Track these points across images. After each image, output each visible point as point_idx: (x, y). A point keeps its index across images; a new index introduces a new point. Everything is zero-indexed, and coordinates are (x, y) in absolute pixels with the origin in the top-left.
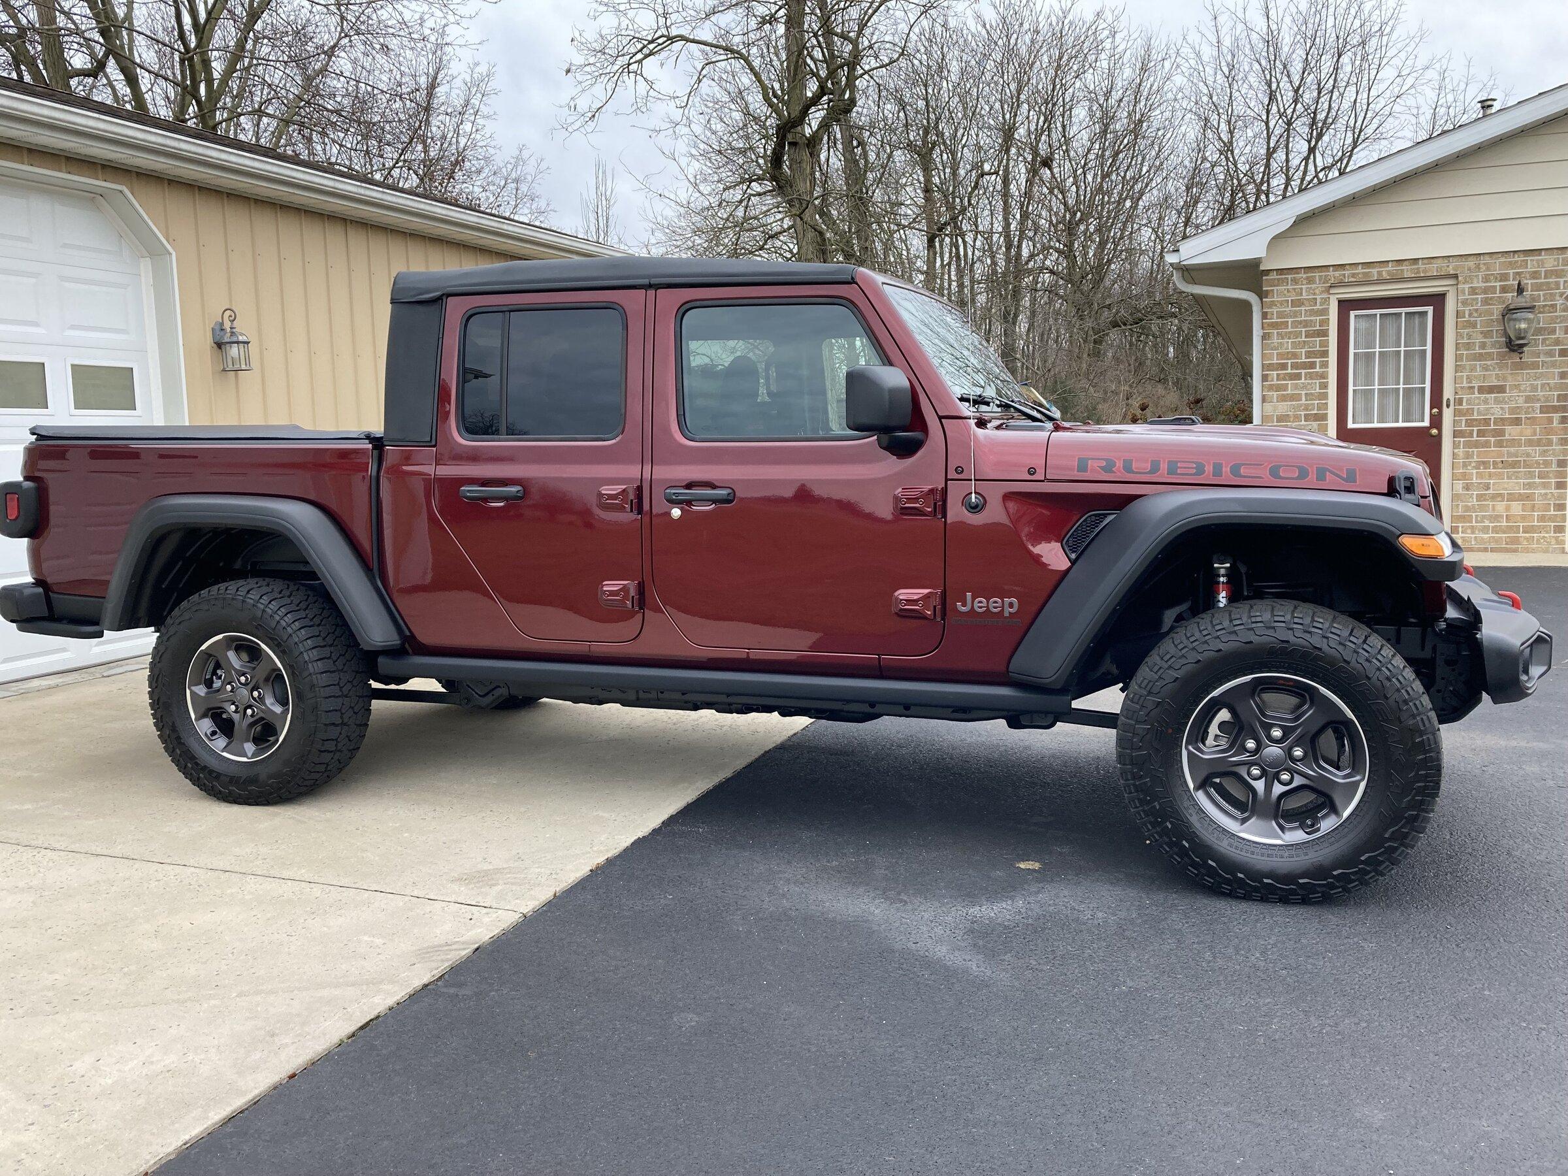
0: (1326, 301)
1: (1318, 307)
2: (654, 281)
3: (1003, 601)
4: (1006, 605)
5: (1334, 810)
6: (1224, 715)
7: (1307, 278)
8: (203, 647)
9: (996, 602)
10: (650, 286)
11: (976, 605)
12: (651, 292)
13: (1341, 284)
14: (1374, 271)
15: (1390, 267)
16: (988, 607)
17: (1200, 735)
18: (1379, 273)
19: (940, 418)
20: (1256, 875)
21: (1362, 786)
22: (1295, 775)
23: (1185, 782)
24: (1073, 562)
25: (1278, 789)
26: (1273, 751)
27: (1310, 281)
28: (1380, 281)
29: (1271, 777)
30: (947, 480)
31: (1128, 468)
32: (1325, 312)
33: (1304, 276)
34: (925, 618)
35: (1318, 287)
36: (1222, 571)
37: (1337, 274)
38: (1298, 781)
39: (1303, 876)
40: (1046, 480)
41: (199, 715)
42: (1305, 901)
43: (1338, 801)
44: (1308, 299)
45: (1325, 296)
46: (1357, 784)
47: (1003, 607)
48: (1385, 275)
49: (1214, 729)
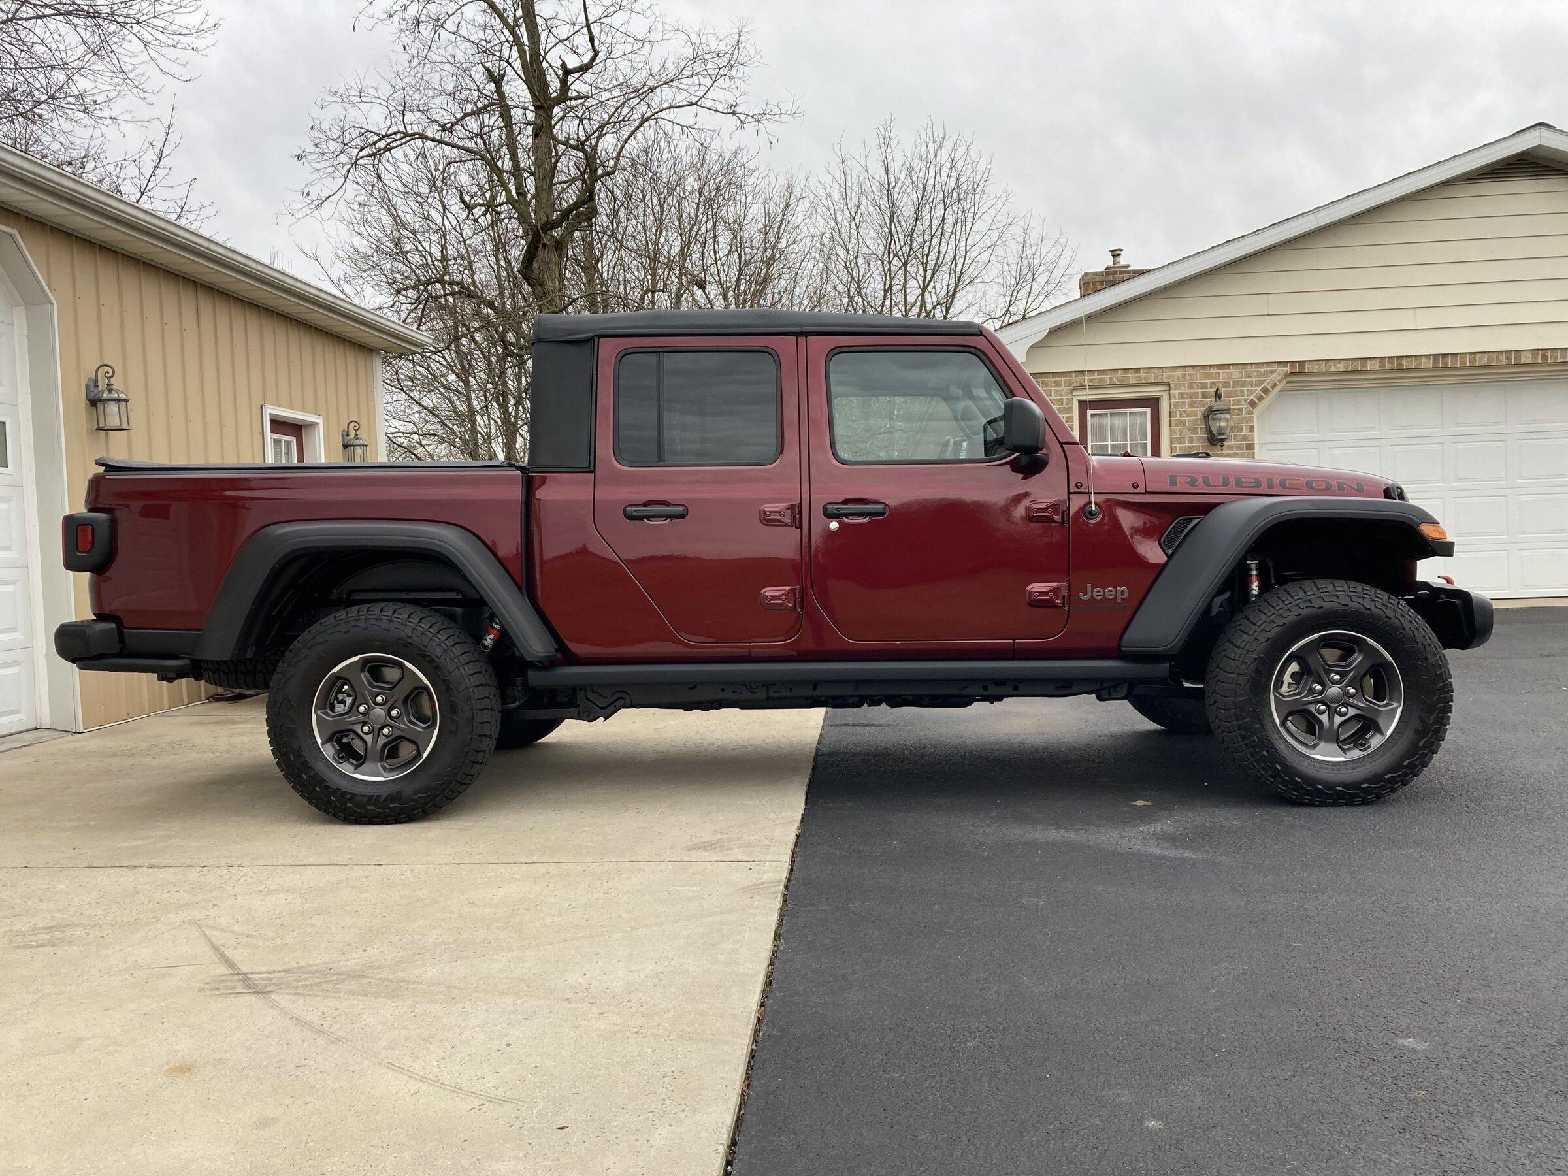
0: (1070, 401)
1: (1064, 406)
2: (805, 329)
3: (1116, 590)
4: (1119, 593)
5: (1379, 730)
6: (1294, 667)
7: (1055, 381)
8: (335, 670)
9: (1111, 591)
10: (802, 333)
11: (1095, 594)
12: (802, 339)
13: (1082, 387)
14: (1107, 377)
15: (1119, 375)
16: (1104, 595)
17: (1279, 683)
18: (1111, 379)
19: (1061, 444)
20: (1330, 786)
21: (1400, 710)
22: (1349, 708)
23: (1274, 720)
24: (1170, 557)
25: (1338, 720)
26: (1334, 691)
27: (1057, 384)
28: (1112, 386)
29: (1333, 712)
30: (1069, 493)
31: (1206, 482)
32: (1070, 410)
33: (1053, 380)
34: (1057, 607)
35: (1064, 389)
36: (1253, 566)
37: (1078, 379)
38: (1352, 712)
39: (1364, 782)
40: (1147, 492)
41: (325, 739)
42: (1365, 802)
43: (1381, 722)
44: (1056, 400)
45: (1070, 396)
46: (1395, 710)
47: (1116, 594)
48: (1116, 382)
49: (1287, 678)
